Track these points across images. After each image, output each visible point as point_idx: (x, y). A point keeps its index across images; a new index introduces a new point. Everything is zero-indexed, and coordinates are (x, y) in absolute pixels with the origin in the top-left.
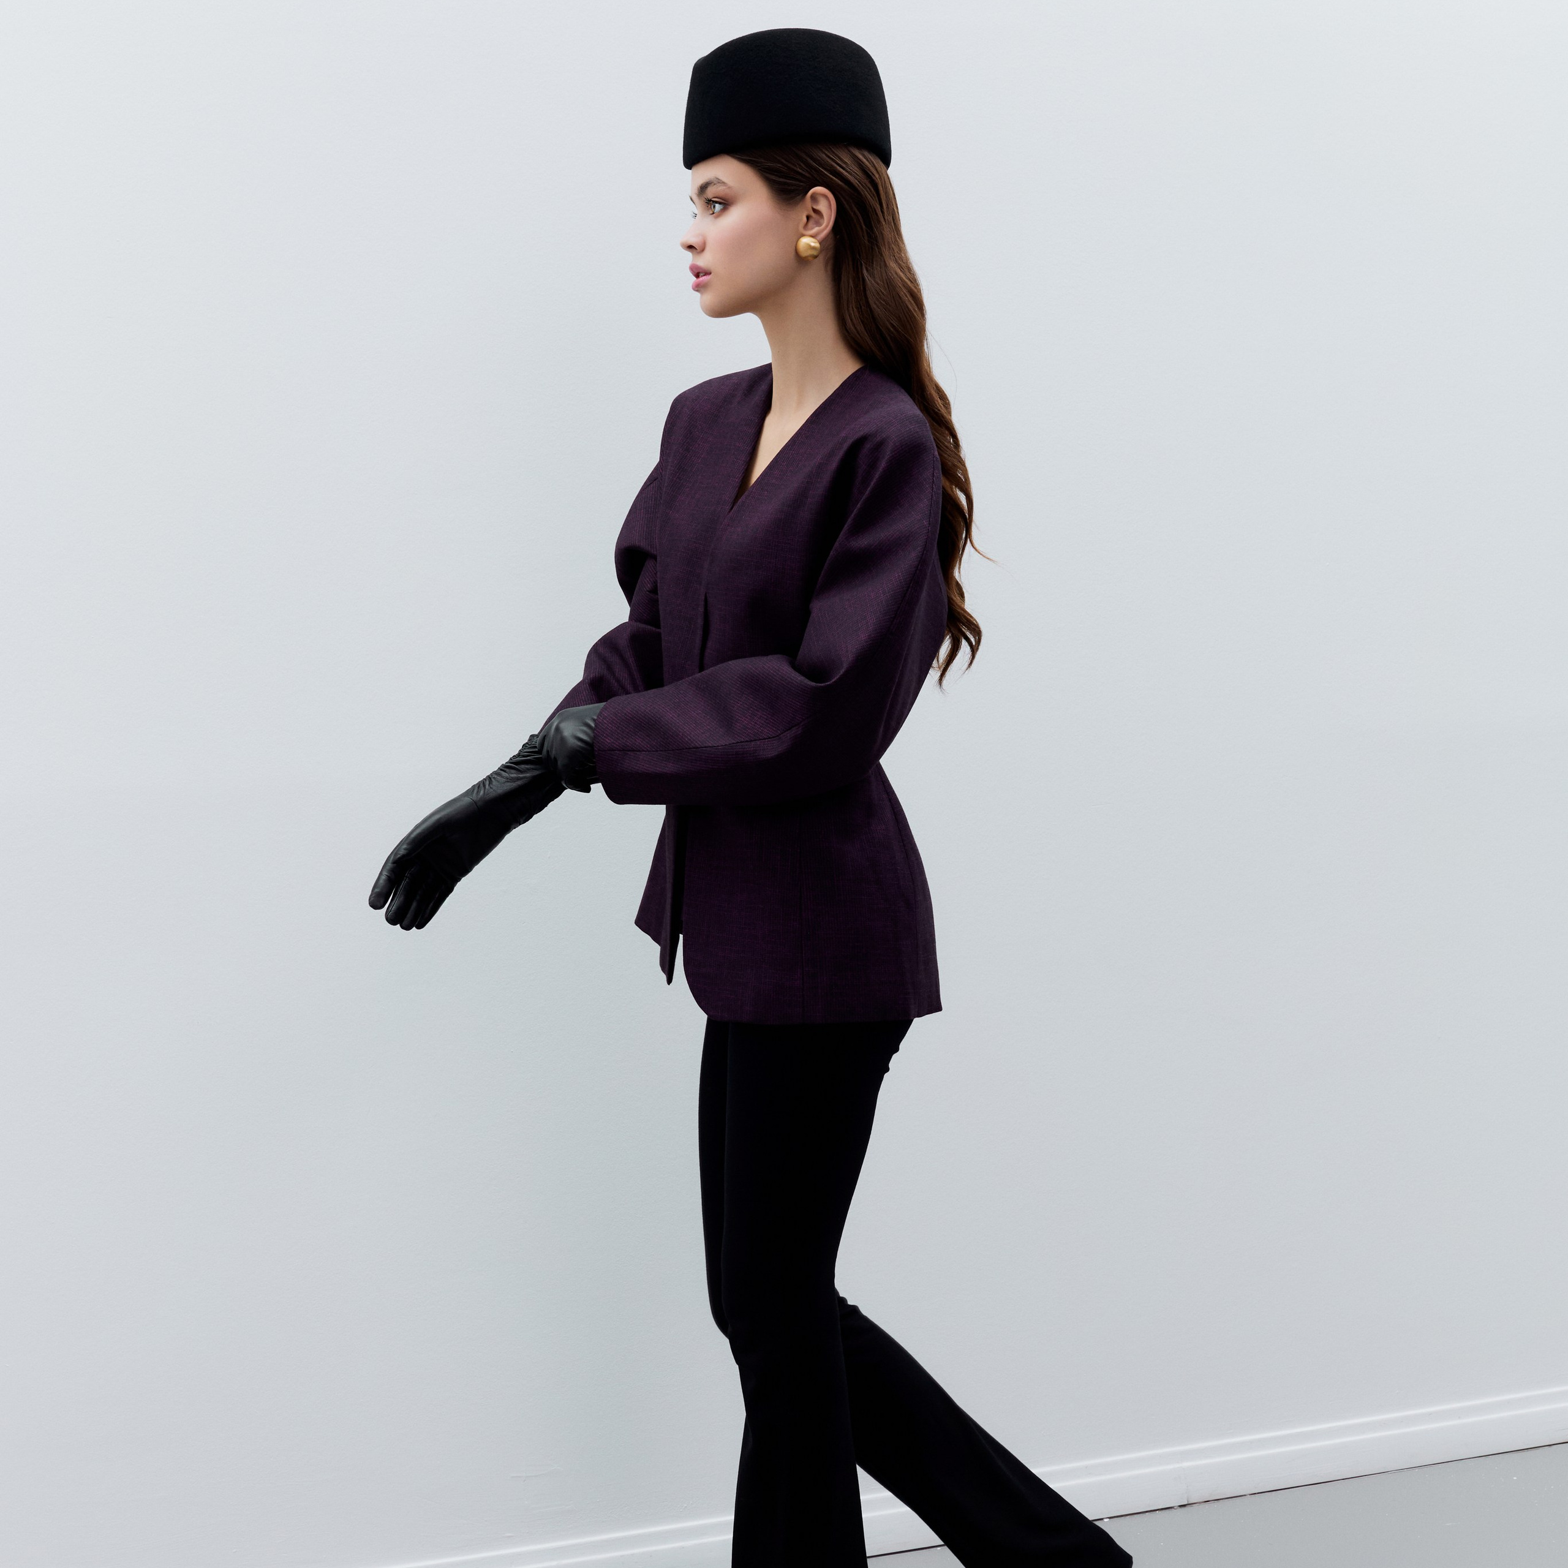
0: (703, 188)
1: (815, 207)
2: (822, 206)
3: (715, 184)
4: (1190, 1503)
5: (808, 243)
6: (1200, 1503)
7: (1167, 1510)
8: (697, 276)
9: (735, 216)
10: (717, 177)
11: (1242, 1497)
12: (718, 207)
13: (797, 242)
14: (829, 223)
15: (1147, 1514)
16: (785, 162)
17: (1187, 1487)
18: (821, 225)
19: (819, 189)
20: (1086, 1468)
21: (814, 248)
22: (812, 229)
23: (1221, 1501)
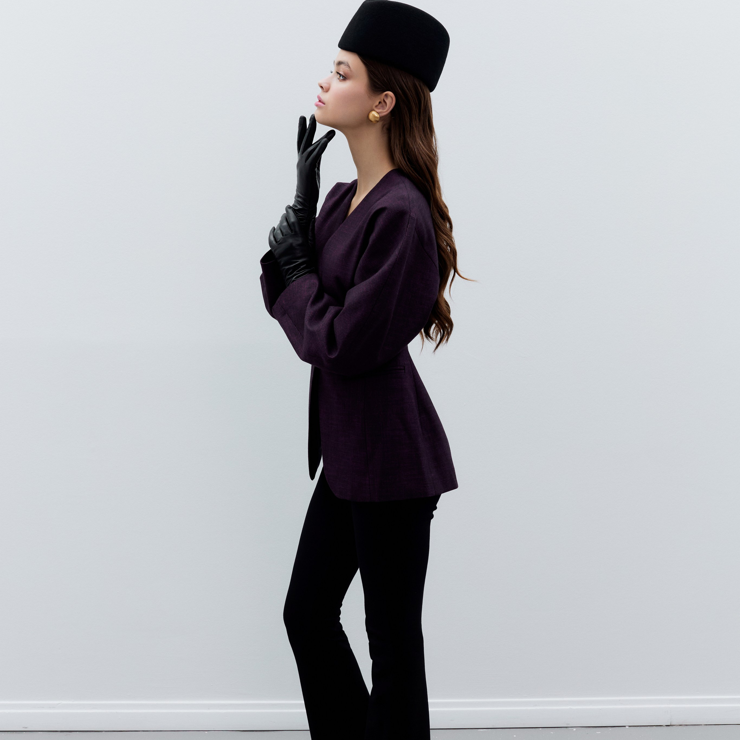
0: (340, 63)
1: (385, 100)
2: (388, 101)
3: (345, 65)
4: (672, 724)
5: (374, 115)
6: (677, 725)
7: (660, 726)
8: (320, 101)
9: (346, 85)
10: (348, 62)
11: (700, 726)
12: (341, 78)
13: (369, 112)
14: (388, 110)
15: (649, 727)
16: (381, 72)
17: (671, 717)
18: (385, 110)
19: (390, 93)
20: (620, 700)
21: (377, 117)
22: (379, 109)
23: (688, 726)
